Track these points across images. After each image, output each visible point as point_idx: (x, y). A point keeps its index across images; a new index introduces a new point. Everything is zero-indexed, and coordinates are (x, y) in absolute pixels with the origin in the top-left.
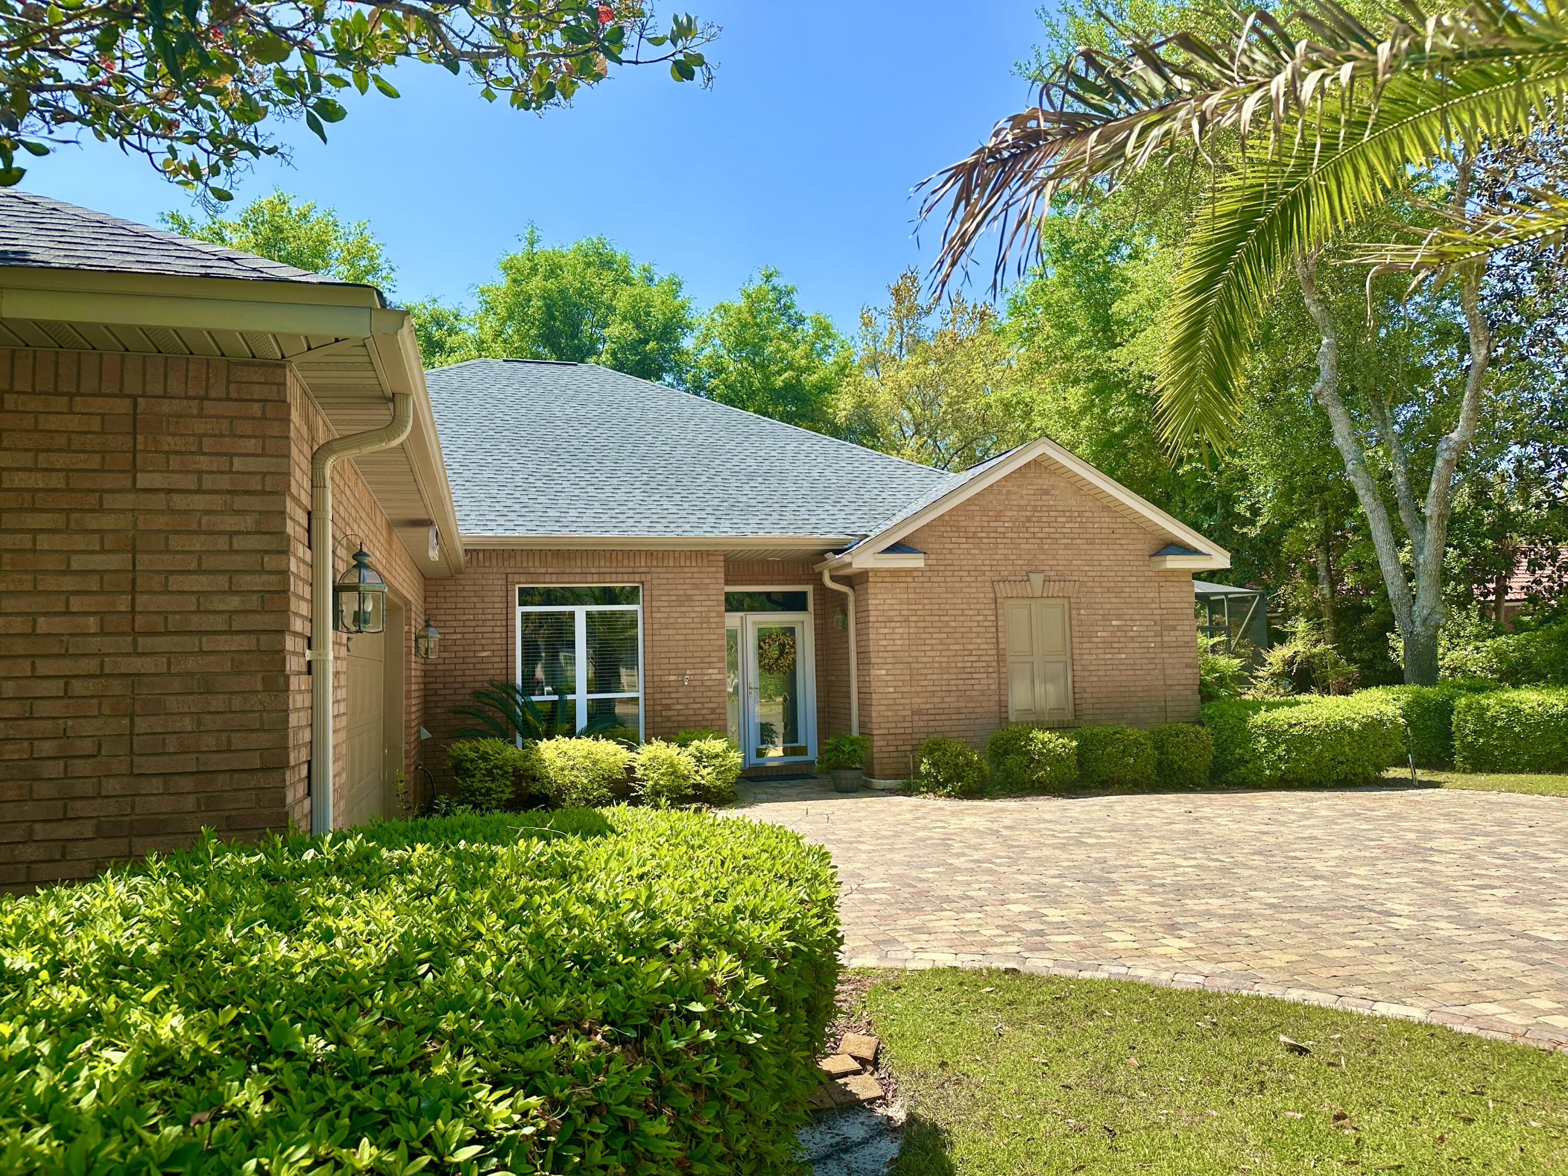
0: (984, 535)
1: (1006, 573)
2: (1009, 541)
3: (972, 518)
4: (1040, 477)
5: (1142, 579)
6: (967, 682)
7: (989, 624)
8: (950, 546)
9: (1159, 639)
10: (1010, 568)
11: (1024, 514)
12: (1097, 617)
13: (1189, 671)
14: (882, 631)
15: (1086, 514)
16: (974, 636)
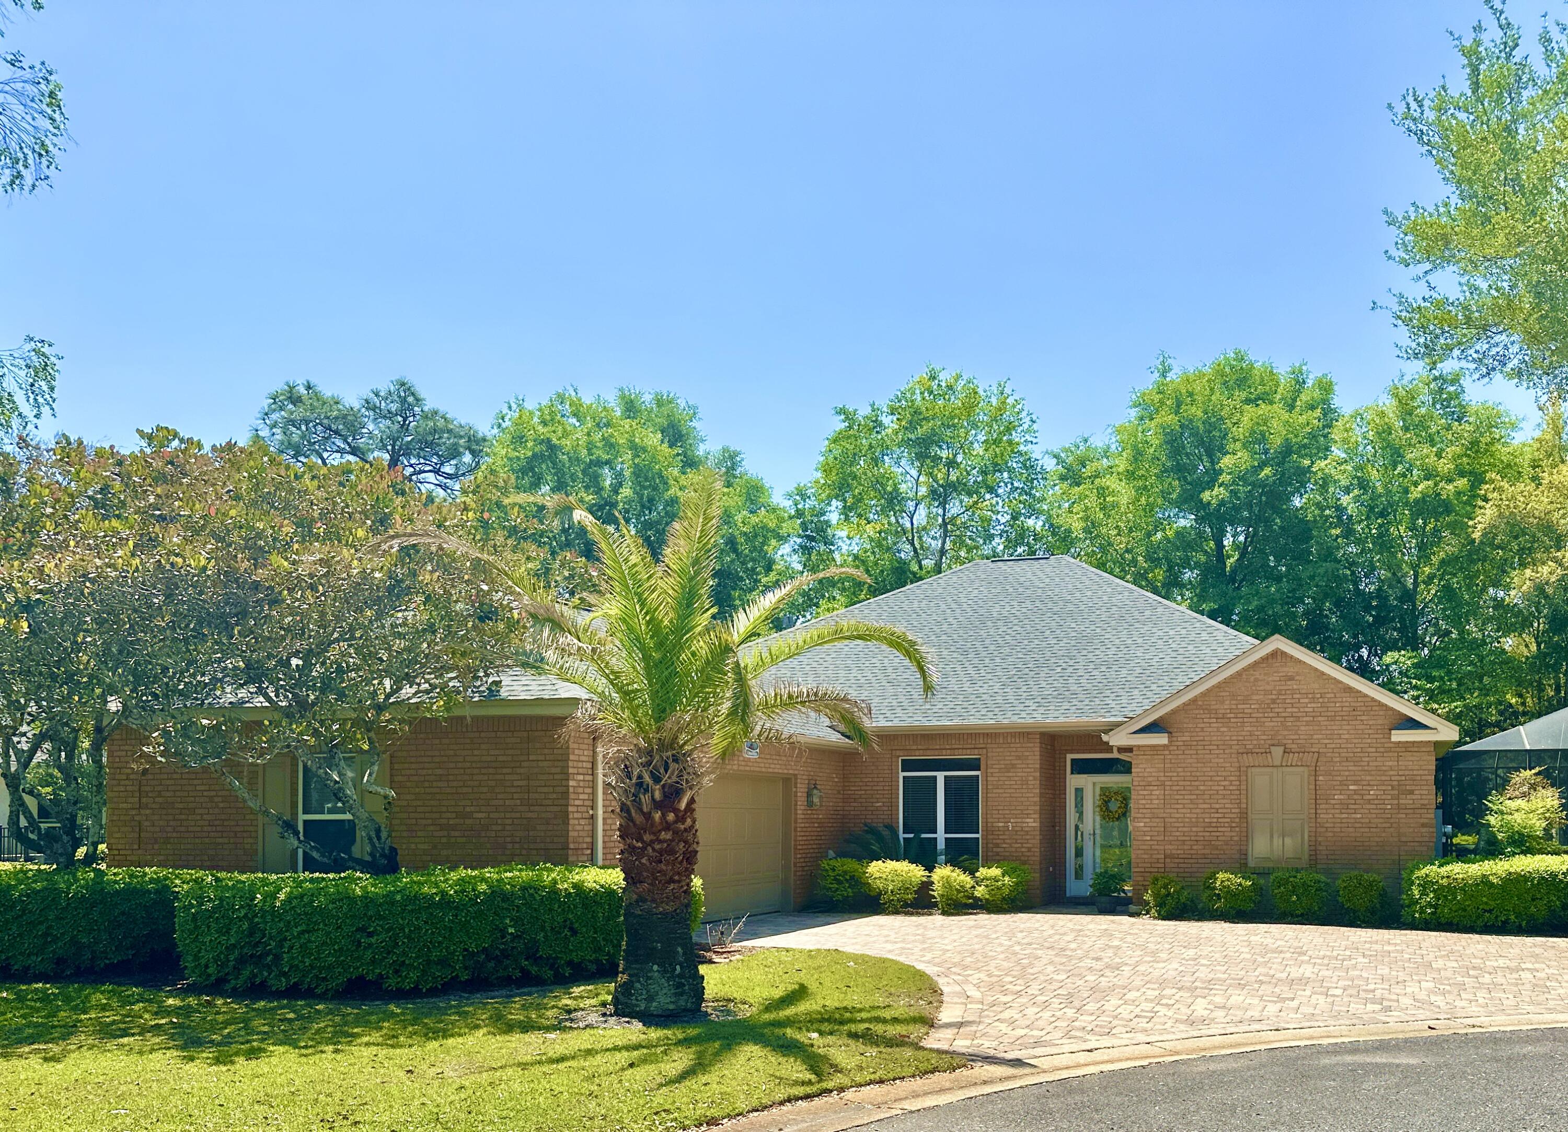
0: (1232, 715)
1: (1251, 747)
2: (1254, 720)
3: (1223, 702)
4: (1284, 666)
5: (1382, 750)
6: (1213, 834)
7: (1234, 788)
8: (1202, 725)
9: (1396, 802)
10: (1255, 742)
11: (1270, 697)
12: (1335, 783)
13: (1423, 829)
14: (1141, 792)
15: (1327, 695)
16: (1220, 797)
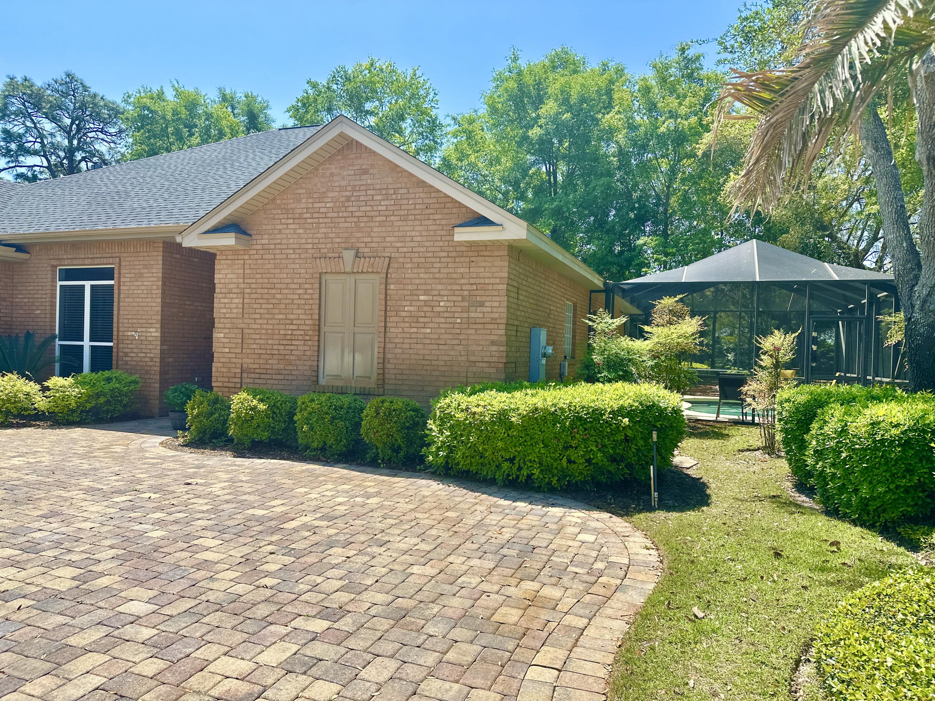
0: (308, 215)
1: (325, 251)
2: (329, 221)
3: (299, 201)
4: (360, 158)
5: (454, 254)
6: (287, 347)
7: (308, 296)
8: (280, 227)
9: (465, 315)
10: (329, 246)
11: (344, 194)
12: (405, 292)
13: (494, 348)
14: (223, 300)
15: (401, 191)
16: (296, 307)
